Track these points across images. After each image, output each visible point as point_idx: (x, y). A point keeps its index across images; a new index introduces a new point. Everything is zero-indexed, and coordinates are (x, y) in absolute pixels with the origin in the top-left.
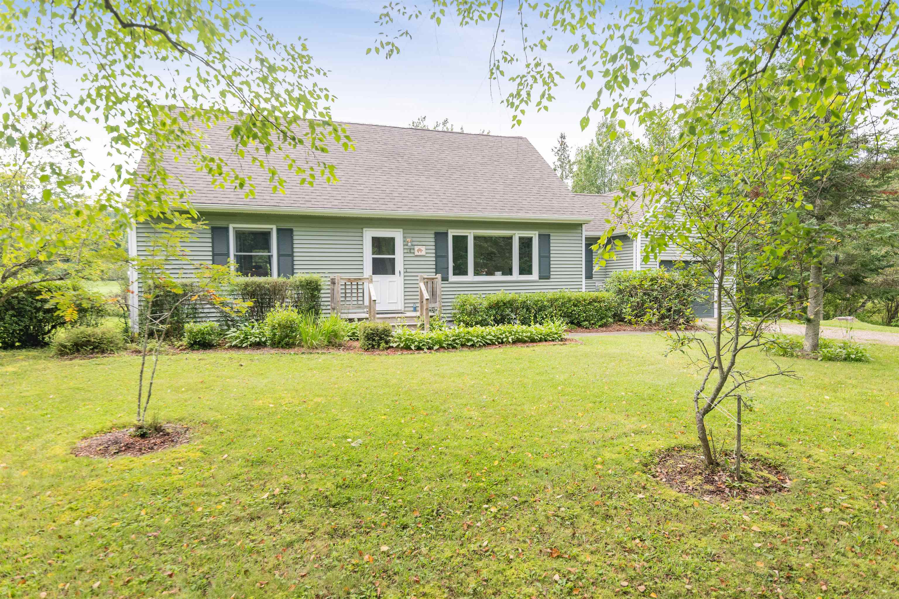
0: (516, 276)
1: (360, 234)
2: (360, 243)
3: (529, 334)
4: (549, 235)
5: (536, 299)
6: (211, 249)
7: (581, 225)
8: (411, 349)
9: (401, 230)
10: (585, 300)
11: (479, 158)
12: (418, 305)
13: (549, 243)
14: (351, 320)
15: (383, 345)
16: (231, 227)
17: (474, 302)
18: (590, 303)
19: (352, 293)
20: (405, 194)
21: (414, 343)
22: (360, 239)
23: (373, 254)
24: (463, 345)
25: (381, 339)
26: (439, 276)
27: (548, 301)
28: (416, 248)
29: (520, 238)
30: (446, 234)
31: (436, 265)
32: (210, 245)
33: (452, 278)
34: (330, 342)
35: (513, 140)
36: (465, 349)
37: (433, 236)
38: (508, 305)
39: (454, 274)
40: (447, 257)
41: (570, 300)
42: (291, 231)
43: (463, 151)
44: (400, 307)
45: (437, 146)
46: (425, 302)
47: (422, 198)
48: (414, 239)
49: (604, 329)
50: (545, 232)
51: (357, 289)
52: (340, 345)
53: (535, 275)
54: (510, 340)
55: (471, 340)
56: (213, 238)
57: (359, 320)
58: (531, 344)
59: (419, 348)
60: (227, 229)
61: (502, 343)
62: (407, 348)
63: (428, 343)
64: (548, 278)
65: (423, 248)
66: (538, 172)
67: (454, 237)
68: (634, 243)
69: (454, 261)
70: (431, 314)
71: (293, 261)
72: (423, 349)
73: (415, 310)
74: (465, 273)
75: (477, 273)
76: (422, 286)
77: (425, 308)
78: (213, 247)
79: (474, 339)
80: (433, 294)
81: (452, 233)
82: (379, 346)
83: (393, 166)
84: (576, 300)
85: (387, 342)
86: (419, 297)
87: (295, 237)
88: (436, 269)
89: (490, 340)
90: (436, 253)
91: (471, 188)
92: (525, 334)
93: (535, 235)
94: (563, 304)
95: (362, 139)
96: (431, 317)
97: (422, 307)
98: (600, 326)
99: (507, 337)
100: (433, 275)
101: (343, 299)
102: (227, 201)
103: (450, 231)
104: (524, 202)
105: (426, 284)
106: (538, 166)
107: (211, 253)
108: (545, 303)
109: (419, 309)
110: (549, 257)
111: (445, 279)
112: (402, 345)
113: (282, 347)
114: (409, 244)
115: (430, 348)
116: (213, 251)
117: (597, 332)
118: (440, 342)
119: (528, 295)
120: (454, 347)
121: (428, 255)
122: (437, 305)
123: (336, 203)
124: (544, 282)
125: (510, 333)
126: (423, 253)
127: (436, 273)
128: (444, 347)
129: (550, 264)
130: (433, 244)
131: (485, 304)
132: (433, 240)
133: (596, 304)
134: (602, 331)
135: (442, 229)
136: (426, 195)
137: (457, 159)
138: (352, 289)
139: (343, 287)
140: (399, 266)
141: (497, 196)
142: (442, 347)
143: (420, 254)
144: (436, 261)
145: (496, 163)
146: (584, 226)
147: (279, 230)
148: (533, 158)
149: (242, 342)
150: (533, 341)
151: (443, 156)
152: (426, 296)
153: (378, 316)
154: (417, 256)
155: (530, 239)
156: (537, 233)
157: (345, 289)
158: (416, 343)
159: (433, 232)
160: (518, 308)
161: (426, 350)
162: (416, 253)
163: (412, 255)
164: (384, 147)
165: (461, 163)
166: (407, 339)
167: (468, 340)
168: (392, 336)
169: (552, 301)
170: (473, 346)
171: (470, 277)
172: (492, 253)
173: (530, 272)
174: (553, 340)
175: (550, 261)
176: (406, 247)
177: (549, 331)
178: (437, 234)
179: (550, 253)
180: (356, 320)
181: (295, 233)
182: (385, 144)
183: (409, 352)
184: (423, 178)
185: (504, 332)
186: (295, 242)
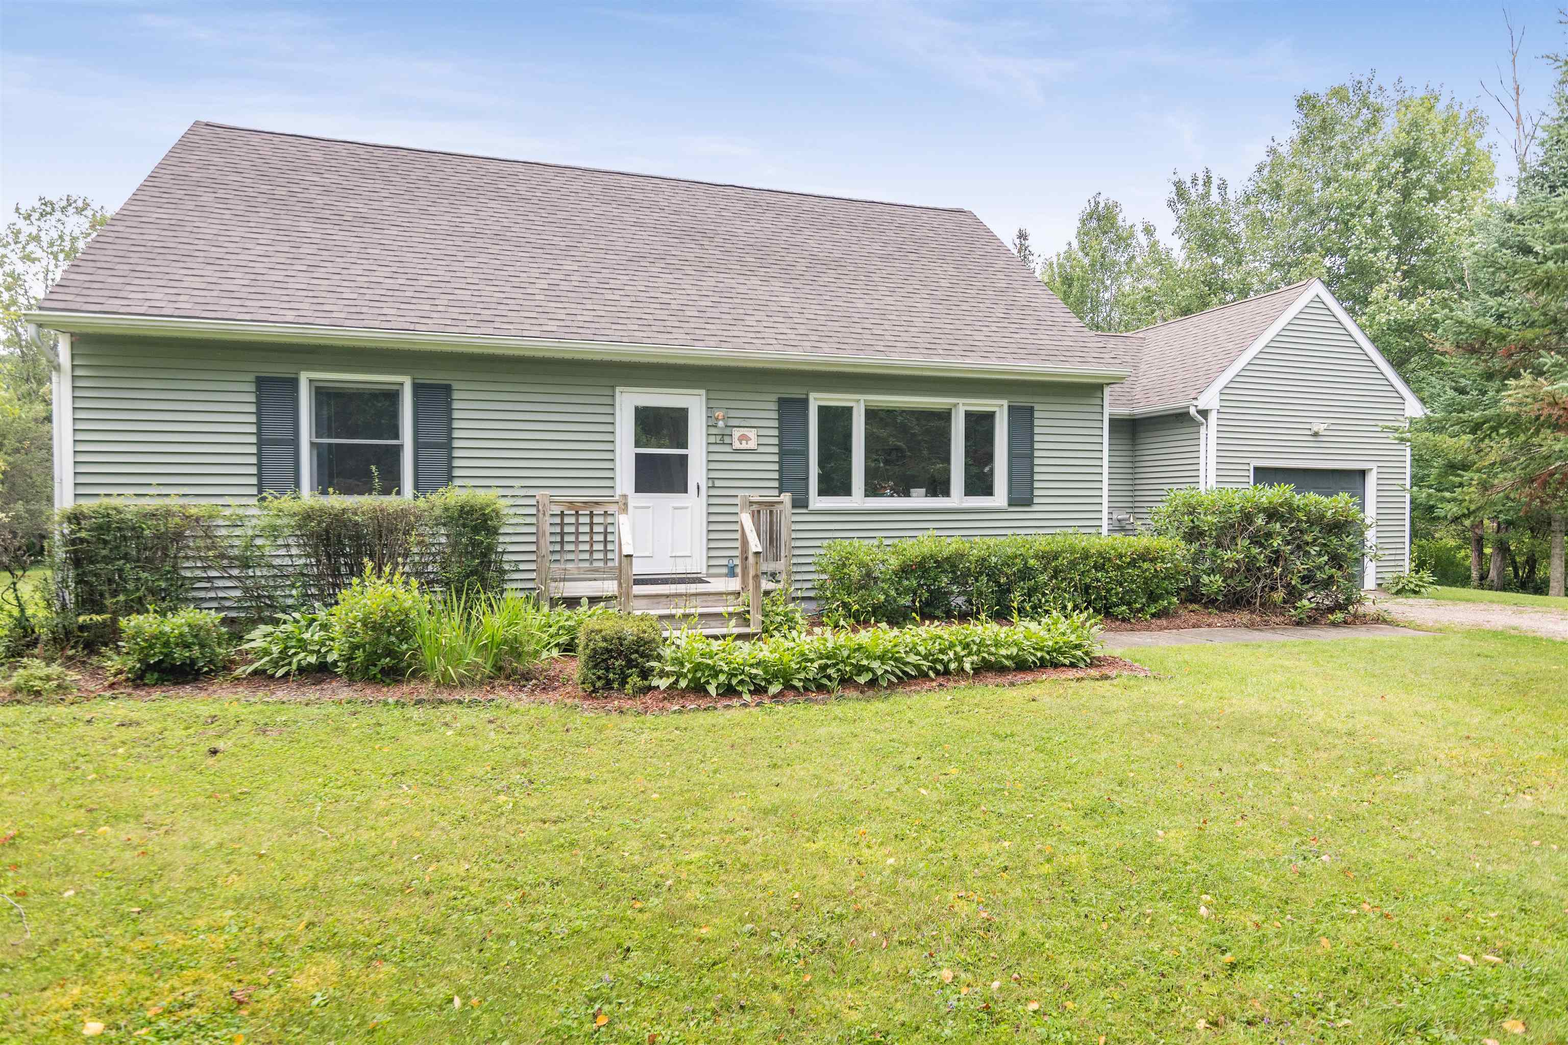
0: (957, 498)
1: (608, 401)
2: (608, 419)
3: (1014, 651)
4: (1031, 410)
5: (1010, 551)
6: (253, 429)
7: (1100, 387)
8: (706, 692)
9: (703, 392)
10: (1120, 556)
11: (877, 246)
12: (737, 561)
13: (1032, 426)
14: (572, 602)
15: (634, 680)
16: (304, 378)
17: (867, 559)
18: (1133, 563)
19: (577, 533)
20: (714, 313)
21: (716, 675)
22: (608, 410)
23: (637, 444)
24: (846, 681)
25: (630, 664)
26: (786, 497)
27: (1036, 557)
28: (737, 433)
29: (968, 415)
30: (805, 402)
31: (780, 471)
32: (253, 419)
33: (817, 502)
34: (500, 669)
35: (946, 215)
36: (853, 693)
37: (774, 406)
38: (947, 567)
39: (821, 493)
40: (805, 454)
41: (1086, 556)
42: (447, 389)
43: (842, 232)
44: (698, 565)
45: (788, 221)
46: (751, 559)
47: (750, 321)
48: (732, 413)
49: (1164, 622)
50: (1022, 401)
51: (591, 524)
52: (527, 676)
53: (1000, 497)
54: (967, 667)
55: (868, 669)
56: (259, 403)
57: (593, 600)
58: (1020, 677)
59: (729, 691)
60: (294, 383)
61: (947, 672)
62: (698, 689)
63: (753, 677)
64: (1029, 502)
65: (752, 433)
66: (1000, 276)
67: (821, 409)
68: (1203, 430)
69: (821, 464)
70: (766, 585)
71: (451, 458)
72: (739, 694)
73: (732, 573)
74: (845, 490)
75: (872, 490)
76: (746, 519)
77: (752, 573)
78: (259, 424)
79: (875, 664)
80: (772, 539)
81: (817, 400)
82: (623, 683)
83: (690, 257)
84: (1100, 554)
85: (645, 674)
86: (738, 544)
87: (456, 405)
88: (780, 480)
89: (917, 667)
90: (780, 445)
91: (860, 304)
92: (1003, 652)
93: (1000, 408)
94: (1073, 564)
95: (627, 202)
96: (767, 593)
97: (745, 569)
98: (1153, 616)
99: (959, 659)
100: (771, 495)
101: (557, 547)
102: (290, 316)
103: (812, 396)
104: (978, 336)
105: (756, 515)
106: (1001, 264)
107: (253, 439)
108: (1032, 562)
109: (738, 570)
110: (1032, 457)
111: (800, 503)
112: (683, 683)
113: (371, 680)
114: (721, 424)
115: (759, 690)
116: (259, 434)
117: (1148, 629)
118: (784, 676)
119: (992, 542)
120: (821, 688)
121: (762, 449)
122: (780, 566)
123: (552, 326)
124: (1019, 514)
125: (966, 646)
126: (752, 445)
127: (781, 490)
128: (795, 688)
129: (1032, 473)
130: (775, 424)
131: (894, 562)
132: (775, 415)
133: (1146, 565)
134: (1161, 628)
135: (794, 392)
136: (760, 315)
137: (829, 245)
138: (578, 524)
139: (558, 520)
140: (697, 473)
141: (918, 322)
142: (788, 687)
143: (744, 446)
144: (780, 463)
145: (912, 257)
146: (1107, 390)
147: (417, 388)
148: (988, 249)
149: (276, 664)
150: (1022, 666)
151: (799, 239)
152: (755, 545)
153: (638, 590)
154: (738, 451)
155: (990, 417)
156: (1005, 403)
157: (562, 525)
158: (722, 678)
159: (774, 397)
160: (967, 573)
161: (747, 697)
162: (737, 445)
163: (728, 449)
164: (673, 218)
165: (837, 254)
166: (697, 667)
167: (860, 669)
168: (659, 658)
169: (1048, 557)
170: (873, 683)
171: (857, 499)
172: (898, 449)
173: (988, 491)
174: (1073, 665)
175: (1032, 465)
176: (713, 431)
177: (1061, 640)
178: (783, 403)
179: (1032, 449)
180: (585, 601)
181: (456, 395)
182: (676, 213)
183: (703, 703)
184: (755, 281)
185: (952, 646)
186: (456, 415)
